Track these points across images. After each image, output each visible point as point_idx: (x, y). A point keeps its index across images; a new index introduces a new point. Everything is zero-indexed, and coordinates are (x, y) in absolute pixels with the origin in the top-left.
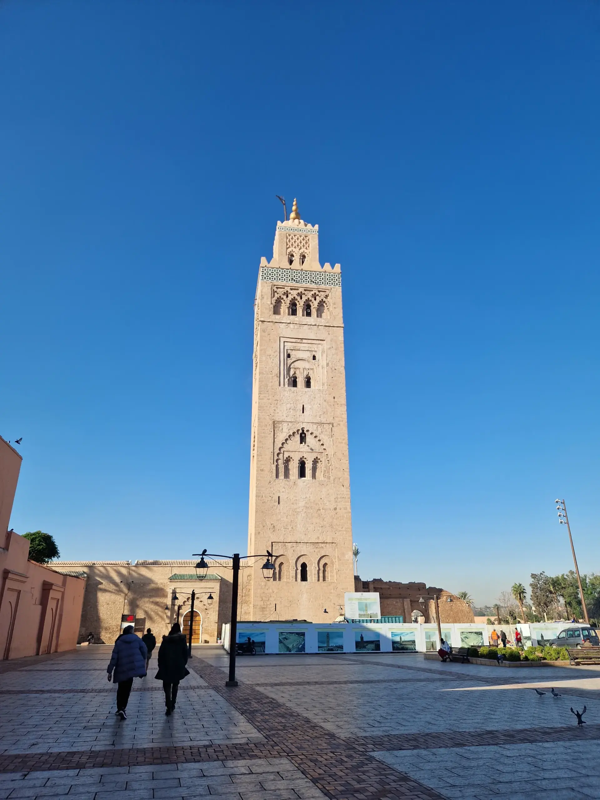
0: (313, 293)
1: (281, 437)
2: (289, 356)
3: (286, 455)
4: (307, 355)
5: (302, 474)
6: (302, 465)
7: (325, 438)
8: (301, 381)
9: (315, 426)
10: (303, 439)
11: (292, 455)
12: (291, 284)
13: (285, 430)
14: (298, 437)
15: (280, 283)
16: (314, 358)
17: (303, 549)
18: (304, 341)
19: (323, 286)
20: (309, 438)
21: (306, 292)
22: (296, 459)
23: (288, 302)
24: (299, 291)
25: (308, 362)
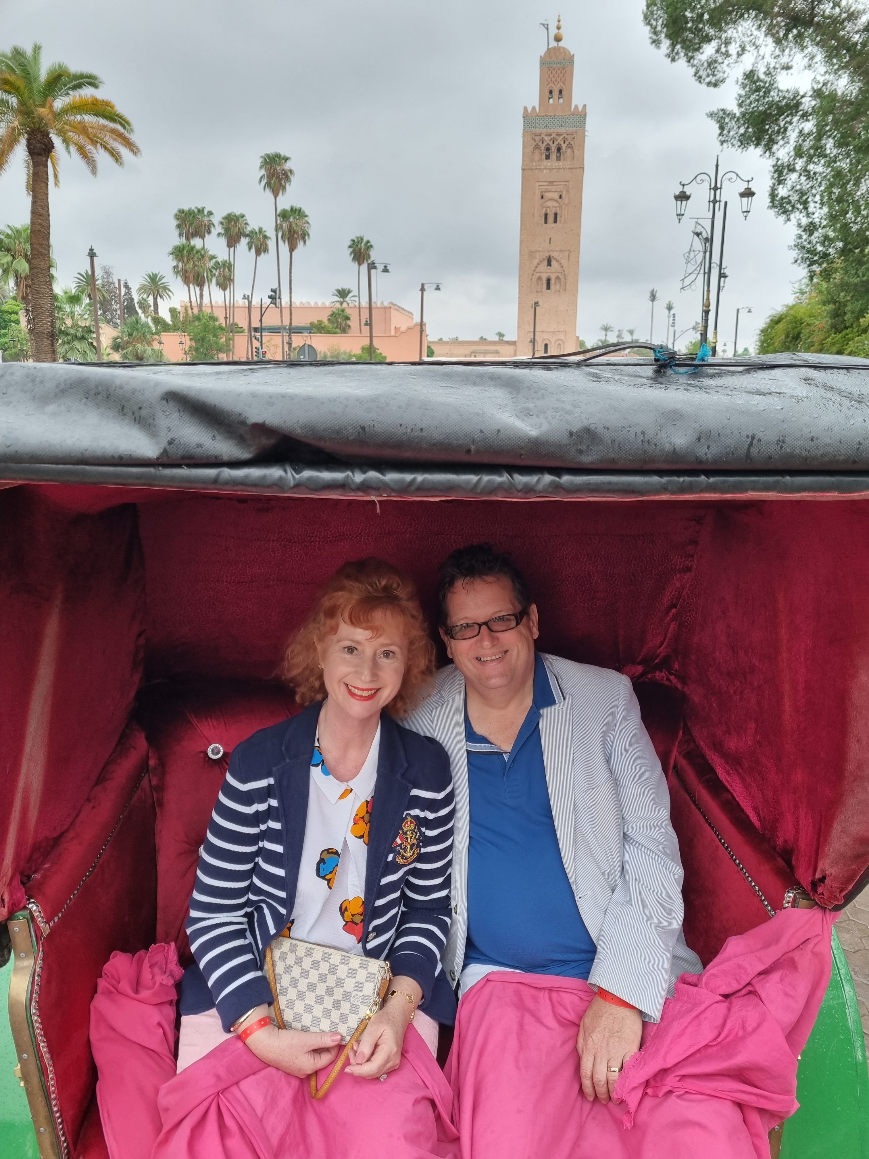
0: (562, 137)
1: (535, 262)
2: (542, 197)
3: (538, 275)
4: (556, 196)
5: (548, 287)
6: (549, 281)
7: (564, 262)
8: (551, 218)
9: (558, 254)
10: (549, 264)
11: (542, 275)
12: (545, 131)
13: (538, 257)
14: (546, 262)
15: (538, 131)
16: (561, 197)
17: (546, 336)
18: (554, 184)
19: (571, 130)
20: (553, 262)
21: (557, 137)
22: (544, 277)
23: (543, 148)
24: (552, 137)
25: (556, 201)
